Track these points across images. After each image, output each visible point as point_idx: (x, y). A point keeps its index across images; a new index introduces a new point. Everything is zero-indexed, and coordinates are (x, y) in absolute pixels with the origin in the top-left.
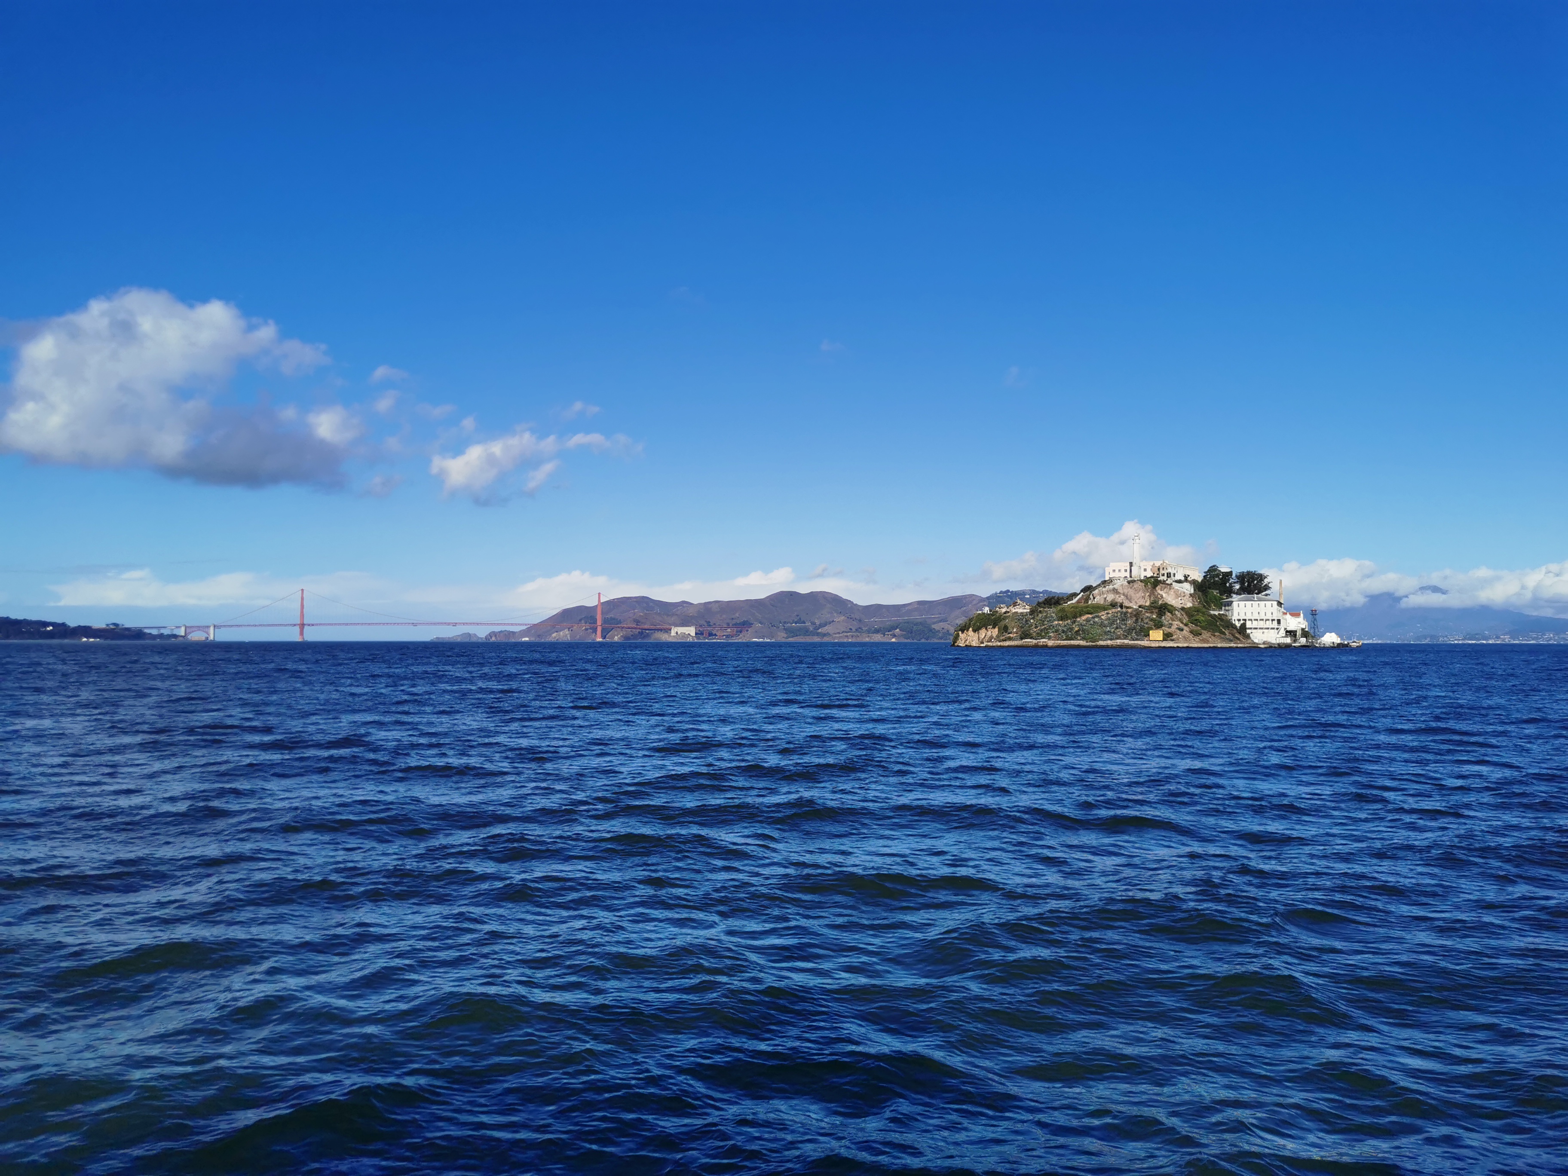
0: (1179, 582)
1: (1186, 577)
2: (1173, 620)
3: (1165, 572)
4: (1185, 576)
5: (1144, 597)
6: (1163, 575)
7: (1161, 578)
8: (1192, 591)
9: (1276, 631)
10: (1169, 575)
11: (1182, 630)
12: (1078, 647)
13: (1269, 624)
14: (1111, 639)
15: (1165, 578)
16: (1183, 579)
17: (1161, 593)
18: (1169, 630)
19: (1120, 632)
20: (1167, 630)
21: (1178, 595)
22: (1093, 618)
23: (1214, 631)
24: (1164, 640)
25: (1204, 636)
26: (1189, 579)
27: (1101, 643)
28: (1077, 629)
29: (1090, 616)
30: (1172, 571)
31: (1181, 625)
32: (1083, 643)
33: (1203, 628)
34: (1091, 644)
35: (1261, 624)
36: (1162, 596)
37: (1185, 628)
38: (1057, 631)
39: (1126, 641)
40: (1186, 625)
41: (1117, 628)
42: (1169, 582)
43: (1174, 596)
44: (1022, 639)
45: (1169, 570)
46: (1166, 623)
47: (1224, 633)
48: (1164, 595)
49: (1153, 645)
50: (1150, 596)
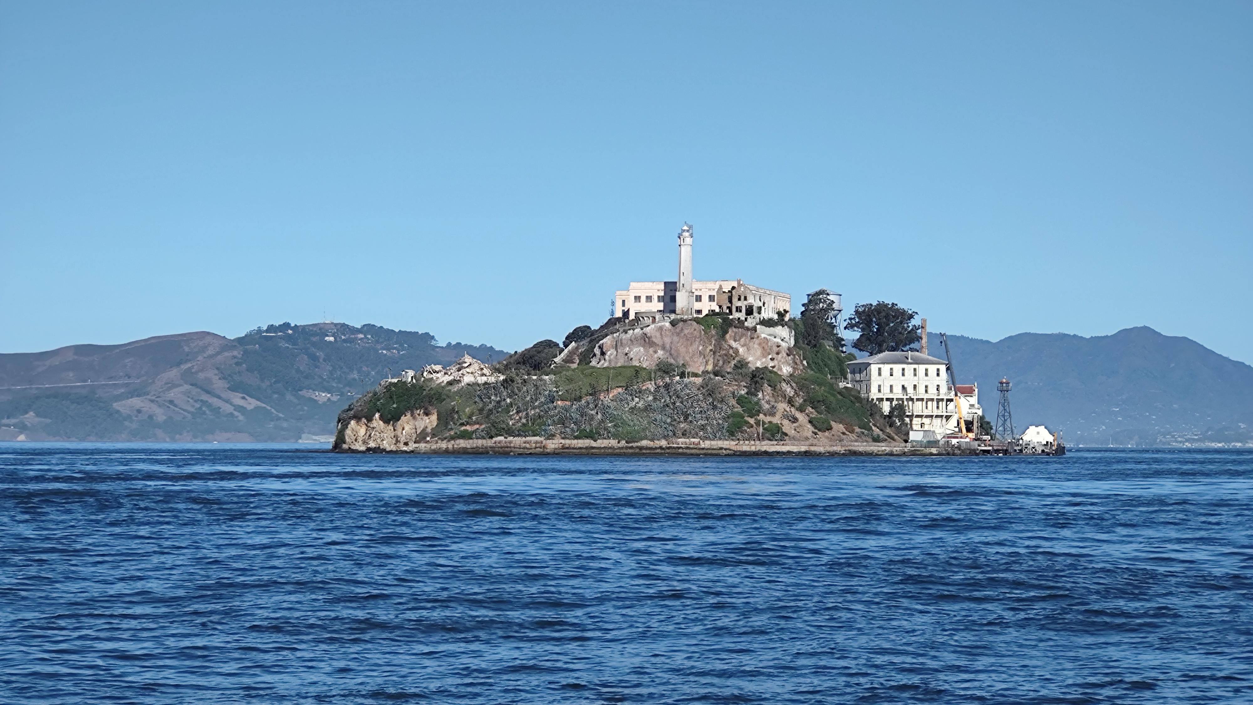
0: (768, 323)
1: (781, 315)
2: (776, 400)
3: (743, 304)
4: (779, 313)
5: (703, 354)
6: (739, 309)
7: (736, 315)
8: (792, 343)
9: (945, 422)
10: (749, 310)
15: (742, 315)
16: (775, 317)
17: (734, 345)
18: (772, 420)
21: (766, 350)
23: (850, 422)
25: (833, 432)
26: (786, 318)
30: (757, 304)
31: (792, 410)
35: (920, 408)
36: (737, 351)
37: (800, 416)
42: (750, 322)
43: (759, 353)
45: (751, 300)
46: (765, 405)
50: (715, 351)
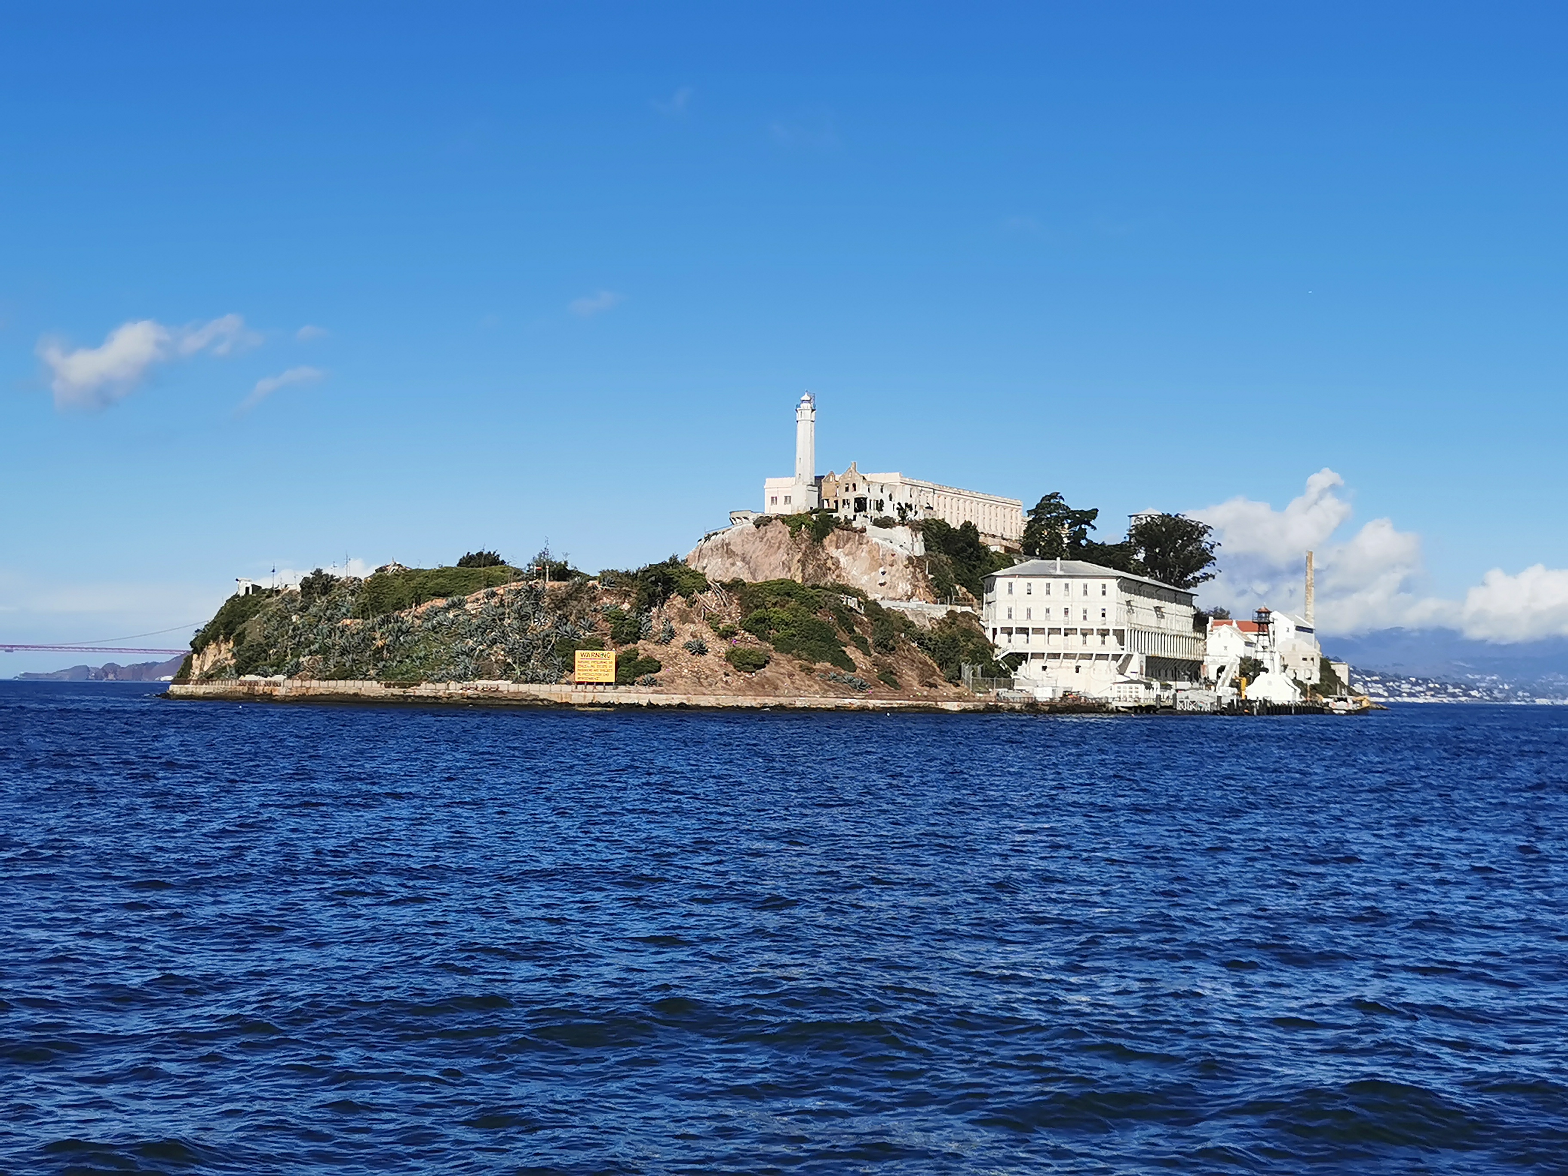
1: (902, 511)
2: (685, 618)
3: (853, 496)
4: (900, 509)
5: (787, 566)
6: (846, 504)
7: (845, 512)
8: (919, 550)
9: (1115, 665)
10: (861, 504)
11: (702, 651)
12: (357, 702)
13: (1094, 644)
14: (459, 678)
15: (849, 512)
16: (895, 515)
17: (833, 551)
18: (658, 652)
19: (499, 653)
20: (645, 648)
21: (878, 561)
22: (447, 609)
23: (815, 656)
24: (621, 680)
25: (768, 672)
26: (910, 515)
27: (425, 689)
28: (380, 643)
29: (441, 603)
30: (873, 496)
31: (708, 635)
32: (372, 688)
33: (783, 646)
34: (397, 691)
35: (1075, 644)
36: (837, 564)
37: (718, 647)
38: (325, 650)
39: (506, 686)
40: (726, 635)
41: (494, 642)
42: (858, 523)
43: (866, 565)
44: (240, 671)
45: (861, 491)
46: (657, 625)
47: (850, 665)
48: (843, 561)
49: (578, 696)
50: (803, 563)
